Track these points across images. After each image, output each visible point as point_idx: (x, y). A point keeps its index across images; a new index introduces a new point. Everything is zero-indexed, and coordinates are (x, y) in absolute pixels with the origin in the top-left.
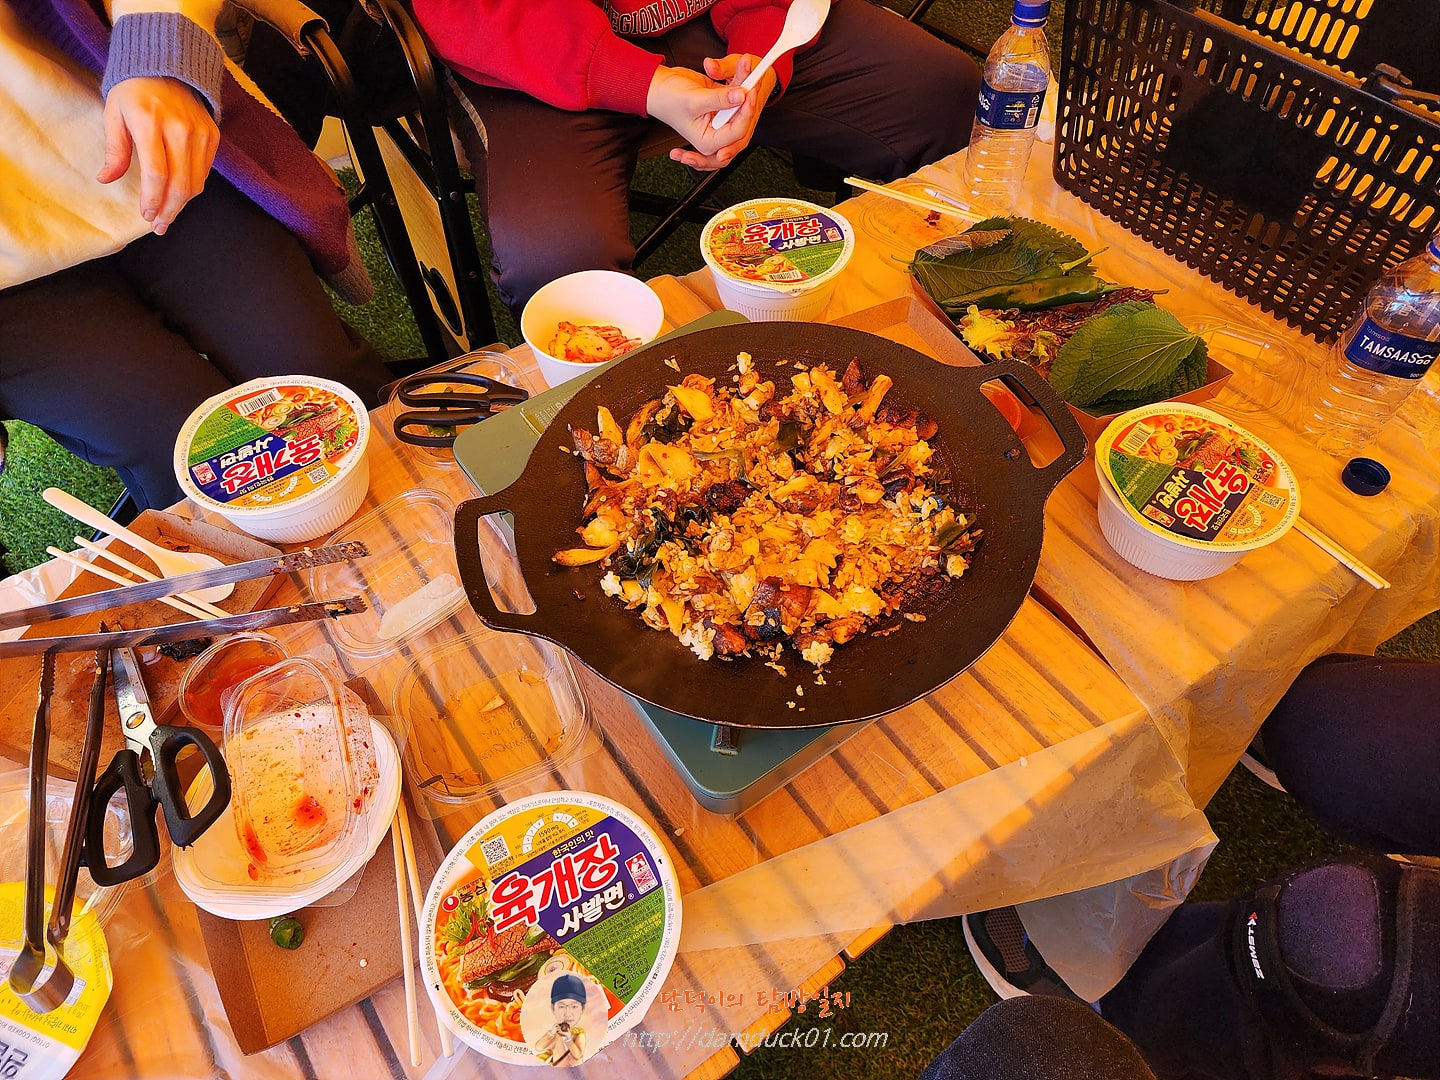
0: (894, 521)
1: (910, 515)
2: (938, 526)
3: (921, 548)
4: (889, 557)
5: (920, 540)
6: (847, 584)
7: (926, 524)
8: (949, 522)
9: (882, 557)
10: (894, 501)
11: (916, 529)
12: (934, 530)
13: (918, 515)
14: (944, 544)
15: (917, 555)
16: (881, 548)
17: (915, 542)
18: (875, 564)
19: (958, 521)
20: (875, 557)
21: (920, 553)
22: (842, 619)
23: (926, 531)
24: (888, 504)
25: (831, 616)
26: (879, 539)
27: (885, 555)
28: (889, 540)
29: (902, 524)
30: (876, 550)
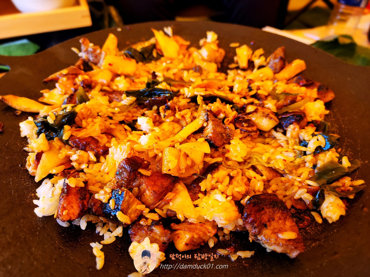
0: (279, 149)
1: (296, 147)
2: (320, 164)
3: (299, 179)
4: (264, 177)
5: (300, 171)
6: (213, 188)
7: (309, 158)
8: (332, 162)
9: (258, 177)
10: (285, 133)
11: (298, 161)
12: (315, 166)
13: (303, 149)
14: (323, 181)
15: (293, 185)
16: (260, 168)
17: (294, 171)
18: (249, 180)
19: (341, 163)
20: (251, 173)
21: (296, 183)
22: (191, 224)
23: (307, 165)
24: (278, 135)
25: (180, 217)
26: (260, 160)
27: (262, 175)
28: (269, 163)
29: (286, 154)
30: (254, 168)
